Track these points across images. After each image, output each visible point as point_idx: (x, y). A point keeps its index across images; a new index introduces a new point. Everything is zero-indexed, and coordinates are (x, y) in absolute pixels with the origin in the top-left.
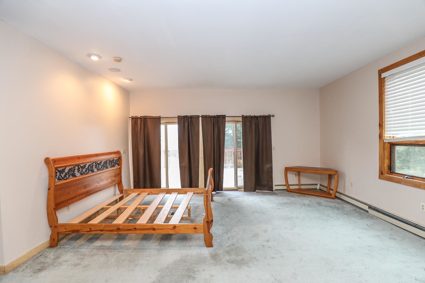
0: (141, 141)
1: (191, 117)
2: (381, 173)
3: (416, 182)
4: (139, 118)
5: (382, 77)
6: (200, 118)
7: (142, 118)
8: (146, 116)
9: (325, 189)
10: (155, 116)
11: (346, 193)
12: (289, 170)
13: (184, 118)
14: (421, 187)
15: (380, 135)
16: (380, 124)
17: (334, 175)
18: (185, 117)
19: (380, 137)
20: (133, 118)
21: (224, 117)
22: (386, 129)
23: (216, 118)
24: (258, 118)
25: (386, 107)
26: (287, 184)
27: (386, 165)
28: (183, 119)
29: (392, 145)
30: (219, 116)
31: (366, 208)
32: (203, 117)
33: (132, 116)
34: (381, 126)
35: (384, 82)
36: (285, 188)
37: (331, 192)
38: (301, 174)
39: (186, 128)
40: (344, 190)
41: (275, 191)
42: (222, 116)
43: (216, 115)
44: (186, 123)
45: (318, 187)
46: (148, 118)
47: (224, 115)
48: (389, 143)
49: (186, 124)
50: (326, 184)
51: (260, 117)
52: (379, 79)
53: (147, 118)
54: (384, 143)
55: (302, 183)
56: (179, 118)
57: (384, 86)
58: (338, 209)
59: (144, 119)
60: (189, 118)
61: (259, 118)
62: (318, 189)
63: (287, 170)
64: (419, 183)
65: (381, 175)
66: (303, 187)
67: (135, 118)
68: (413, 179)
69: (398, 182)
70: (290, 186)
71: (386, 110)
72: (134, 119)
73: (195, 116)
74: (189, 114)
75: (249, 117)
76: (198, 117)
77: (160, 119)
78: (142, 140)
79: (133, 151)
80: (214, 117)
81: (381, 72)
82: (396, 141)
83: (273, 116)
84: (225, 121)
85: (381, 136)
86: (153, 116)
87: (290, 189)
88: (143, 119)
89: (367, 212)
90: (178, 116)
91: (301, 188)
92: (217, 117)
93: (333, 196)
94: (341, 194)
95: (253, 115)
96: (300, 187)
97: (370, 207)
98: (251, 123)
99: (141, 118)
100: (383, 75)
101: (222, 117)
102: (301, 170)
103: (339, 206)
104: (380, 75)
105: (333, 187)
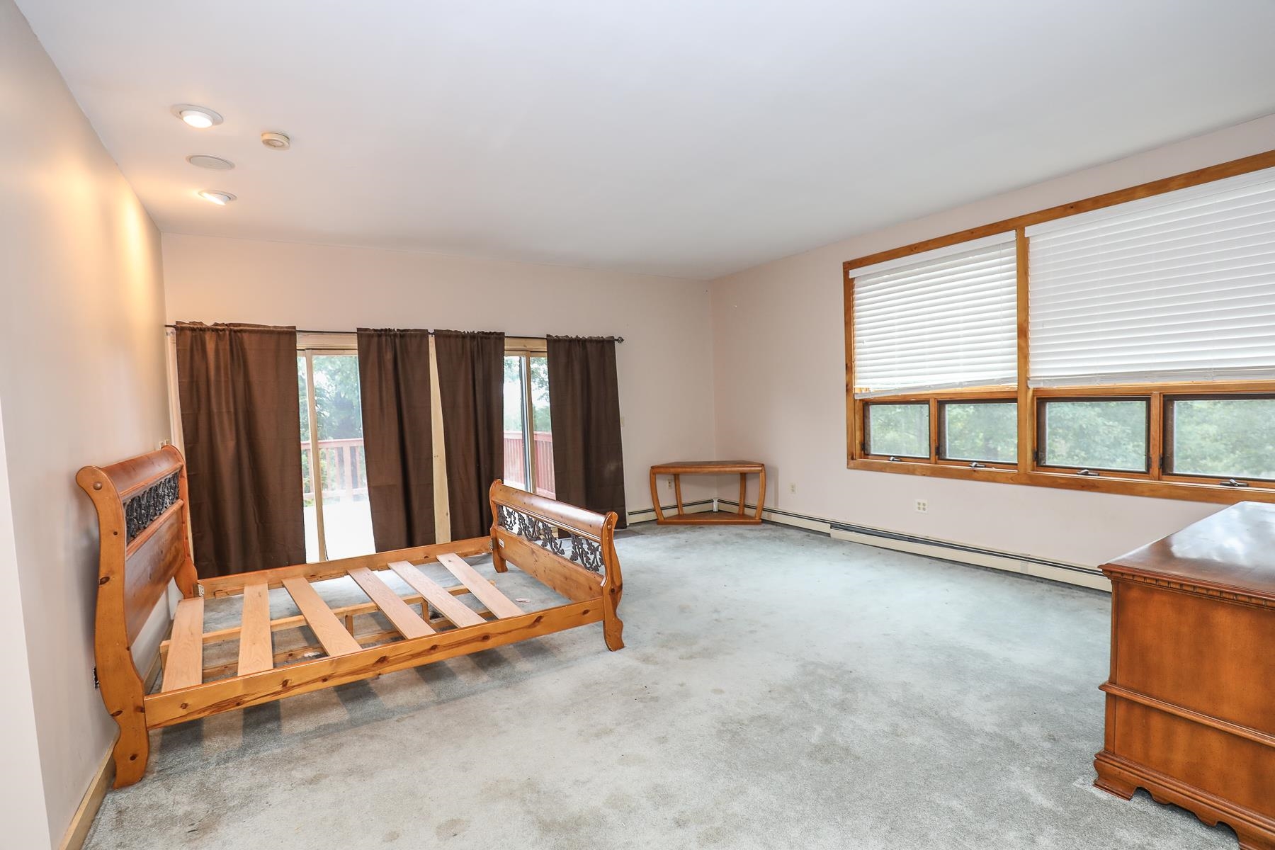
0: (224, 410)
1: (403, 334)
2: (851, 457)
3: (908, 465)
4: (208, 329)
5: (850, 277)
6: (432, 340)
7: (224, 330)
8: (240, 325)
9: (735, 509)
10: (275, 327)
11: (781, 508)
12: (660, 473)
13: (380, 336)
14: (917, 472)
15: (847, 386)
16: (846, 365)
17: (759, 473)
18: (383, 334)
19: (847, 390)
20: (180, 329)
21: (499, 337)
22: (857, 375)
23: (479, 339)
24: (587, 343)
25: (856, 333)
26: (657, 508)
27: (857, 442)
28: (375, 340)
29: (866, 404)
30: (485, 336)
31: (826, 528)
32: (438, 334)
33: (177, 322)
34: (849, 368)
35: (853, 287)
36: (652, 516)
37: (748, 511)
38: (681, 477)
39: (390, 366)
40: (776, 503)
41: (631, 528)
42: (495, 335)
43: (478, 332)
44: (386, 352)
45: (715, 507)
46: (245, 331)
47: (501, 333)
48: (860, 400)
49: (389, 356)
50: (735, 498)
51: (591, 340)
52: (844, 282)
53: (241, 331)
54: (855, 400)
55: (684, 501)
56: (363, 335)
57: (853, 294)
58: (781, 539)
59: (233, 335)
60: (395, 335)
61: (588, 345)
62: (715, 510)
63: (656, 471)
64: (913, 466)
65: (851, 461)
66: (687, 510)
67: (193, 330)
68: (901, 461)
69: (882, 469)
70: (663, 511)
71: (857, 339)
72: (188, 333)
73: (416, 330)
74: (396, 324)
75: (565, 340)
76: (423, 334)
77: (295, 335)
78: (228, 407)
79: (190, 446)
80: (473, 336)
81: (849, 266)
82: (873, 397)
83: (620, 340)
84: (504, 350)
85: (849, 388)
86: (265, 326)
87: (664, 519)
88: (227, 332)
89: (828, 535)
90: (358, 329)
91: (685, 512)
92: (482, 338)
93: (757, 519)
94: (770, 511)
95: (574, 337)
96: (682, 510)
97: (834, 525)
98: (569, 354)
99: (217, 330)
100: (853, 273)
101: (496, 338)
102: (680, 470)
103: (777, 534)
104: (846, 274)
105: (752, 499)
